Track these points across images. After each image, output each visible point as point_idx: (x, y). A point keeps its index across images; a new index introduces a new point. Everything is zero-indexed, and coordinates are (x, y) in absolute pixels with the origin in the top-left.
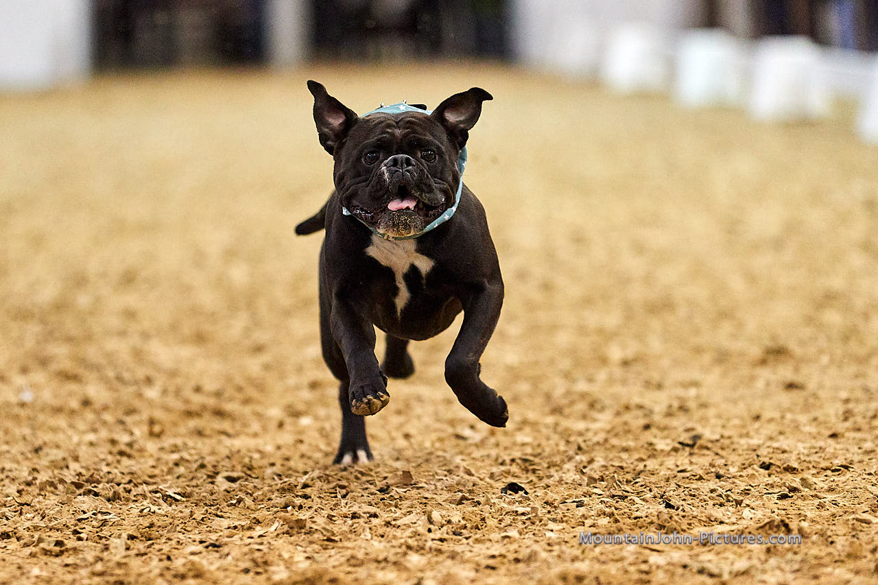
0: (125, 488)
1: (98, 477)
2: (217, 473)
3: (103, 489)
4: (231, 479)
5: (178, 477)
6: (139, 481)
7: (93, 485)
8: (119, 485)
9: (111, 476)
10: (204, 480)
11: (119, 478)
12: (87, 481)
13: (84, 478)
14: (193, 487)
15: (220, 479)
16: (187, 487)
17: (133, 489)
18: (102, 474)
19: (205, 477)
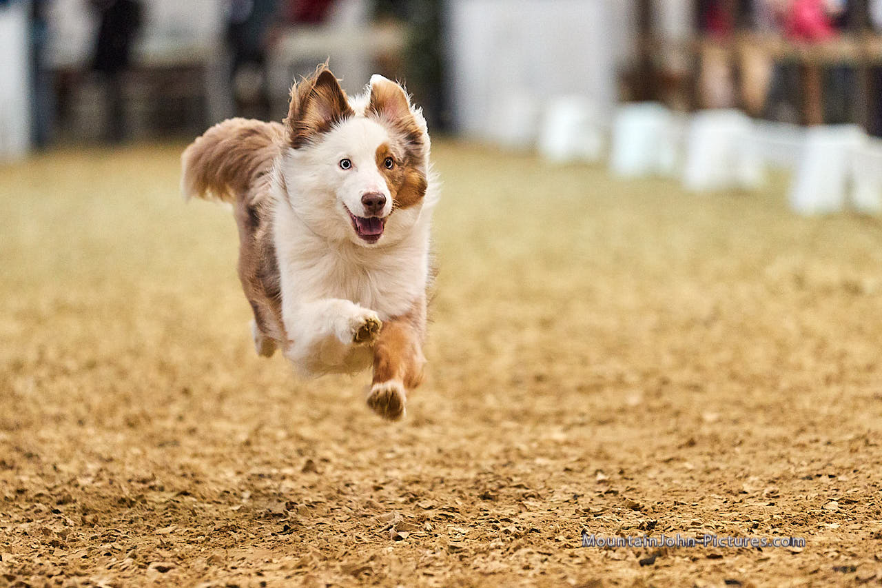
0: (56, 580)
1: (30, 569)
2: (149, 563)
3: (35, 581)
4: (162, 570)
5: (110, 568)
6: (71, 572)
7: (26, 577)
8: (50, 576)
9: (43, 568)
10: (136, 571)
11: (51, 569)
12: (19, 573)
13: (16, 570)
14: (124, 577)
15: (151, 568)
16: (118, 578)
17: (65, 581)
18: (34, 566)
19: (136, 568)
